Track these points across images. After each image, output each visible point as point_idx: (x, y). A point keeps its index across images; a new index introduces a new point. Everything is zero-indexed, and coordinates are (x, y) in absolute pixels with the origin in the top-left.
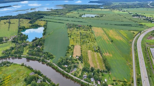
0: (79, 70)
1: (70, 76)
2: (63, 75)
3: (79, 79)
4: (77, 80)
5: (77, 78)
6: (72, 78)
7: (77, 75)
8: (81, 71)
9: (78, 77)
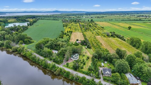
0: (85, 58)
1: (61, 70)
2: (45, 68)
3: (88, 77)
4: (84, 79)
5: (81, 75)
6: (68, 74)
7: (82, 68)
8: (90, 59)
9: (84, 73)
